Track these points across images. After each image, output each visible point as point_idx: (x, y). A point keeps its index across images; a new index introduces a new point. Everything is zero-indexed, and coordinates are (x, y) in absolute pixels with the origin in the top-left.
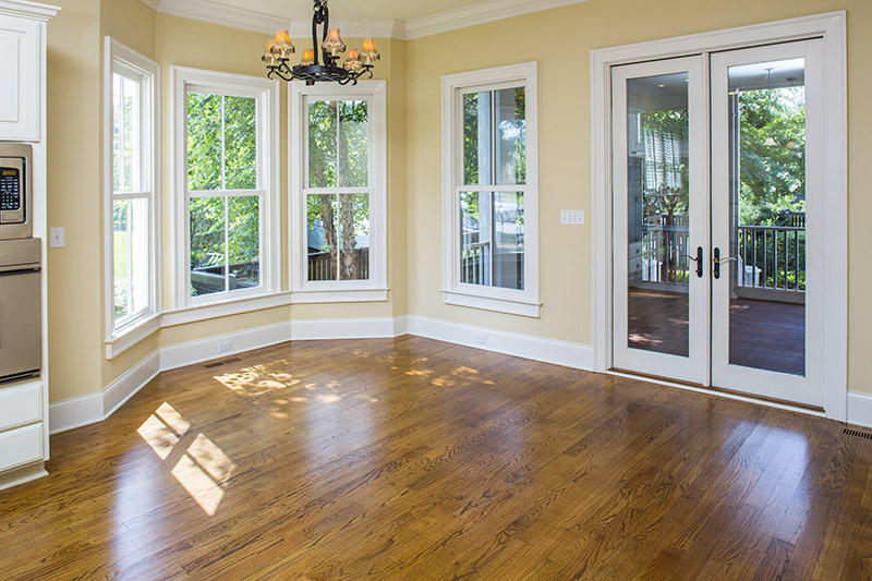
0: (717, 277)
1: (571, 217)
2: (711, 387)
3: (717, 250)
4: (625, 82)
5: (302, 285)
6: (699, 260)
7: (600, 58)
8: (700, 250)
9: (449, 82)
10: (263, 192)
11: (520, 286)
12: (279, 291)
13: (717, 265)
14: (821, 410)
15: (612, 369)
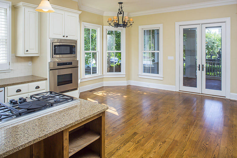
0: (203, 71)
1: (171, 58)
2: (202, 94)
3: (203, 65)
4: (183, 29)
5: (106, 73)
6: (199, 67)
7: (177, 24)
8: (199, 65)
9: (140, 27)
10: (98, 52)
11: (158, 73)
12: (101, 75)
13: (203, 68)
14: (225, 97)
15: (180, 91)
